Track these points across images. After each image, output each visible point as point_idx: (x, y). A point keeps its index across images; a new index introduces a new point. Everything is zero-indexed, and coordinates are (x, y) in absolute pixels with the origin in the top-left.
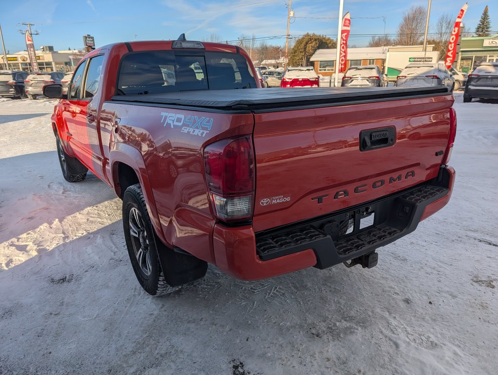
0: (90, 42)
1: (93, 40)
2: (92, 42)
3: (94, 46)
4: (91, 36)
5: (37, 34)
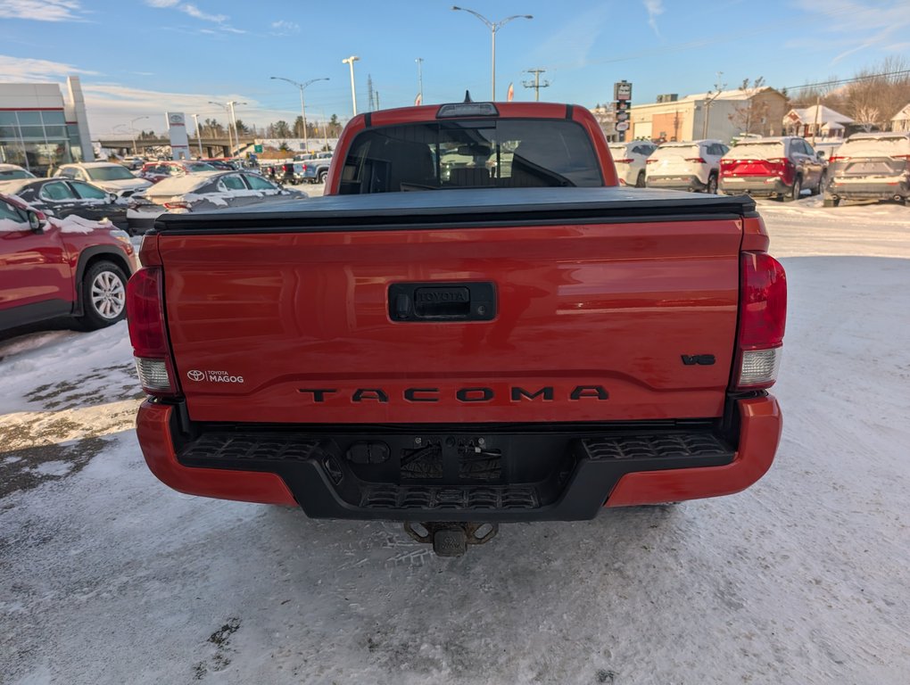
0: (623, 93)
1: (630, 90)
2: (628, 93)
3: (630, 99)
4: (628, 82)
5: (547, 85)
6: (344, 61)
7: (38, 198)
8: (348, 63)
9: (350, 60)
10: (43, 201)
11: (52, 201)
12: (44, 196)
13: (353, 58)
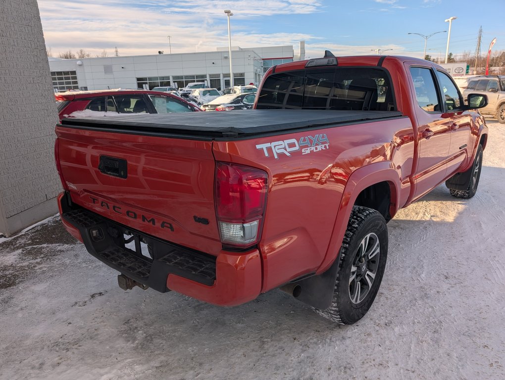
6: (446, 21)
7: (242, 102)
8: (449, 21)
9: (450, 20)
10: (244, 104)
11: (248, 103)
12: (245, 101)
13: (452, 18)
